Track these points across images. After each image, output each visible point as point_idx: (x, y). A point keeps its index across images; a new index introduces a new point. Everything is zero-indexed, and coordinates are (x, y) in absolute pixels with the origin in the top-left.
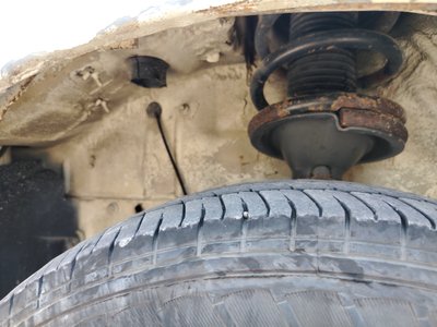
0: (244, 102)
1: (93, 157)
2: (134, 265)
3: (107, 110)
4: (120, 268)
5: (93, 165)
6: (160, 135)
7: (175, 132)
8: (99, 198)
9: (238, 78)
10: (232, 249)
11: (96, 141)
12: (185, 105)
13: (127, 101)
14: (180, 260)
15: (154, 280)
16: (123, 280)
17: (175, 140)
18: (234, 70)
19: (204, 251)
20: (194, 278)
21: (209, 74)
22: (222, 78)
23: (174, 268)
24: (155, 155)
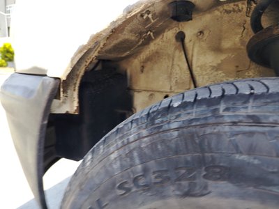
0: (243, 29)
1: (143, 67)
2: (182, 116)
3: (153, 38)
4: (174, 117)
5: (142, 72)
6: (183, 52)
7: (193, 50)
8: (145, 91)
9: (240, 11)
10: (242, 110)
11: (145, 57)
12: (201, 32)
13: (164, 32)
14: (209, 115)
15: (194, 124)
16: (176, 123)
17: (192, 56)
18: (237, 5)
19: (224, 110)
20: (218, 124)
21: (218, 10)
22: (228, 12)
23: (206, 119)
24: (178, 65)
